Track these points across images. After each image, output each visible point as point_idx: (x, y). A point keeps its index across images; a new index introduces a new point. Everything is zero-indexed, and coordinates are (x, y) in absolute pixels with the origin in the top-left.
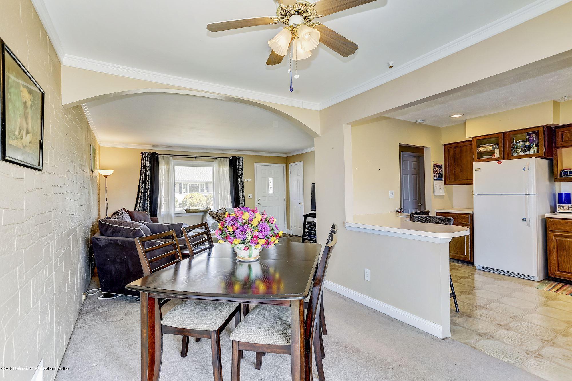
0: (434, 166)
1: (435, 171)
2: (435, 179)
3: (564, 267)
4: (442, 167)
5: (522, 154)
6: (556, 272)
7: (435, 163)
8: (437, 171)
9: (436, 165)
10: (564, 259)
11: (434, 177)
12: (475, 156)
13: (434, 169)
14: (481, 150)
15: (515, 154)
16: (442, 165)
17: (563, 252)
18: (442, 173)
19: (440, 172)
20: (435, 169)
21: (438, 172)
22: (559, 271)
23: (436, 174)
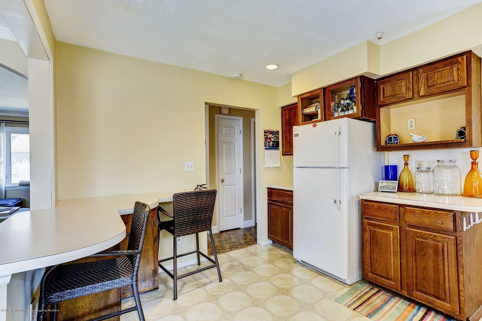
0: (265, 132)
1: (266, 139)
2: (265, 148)
3: (376, 268)
4: (279, 134)
5: (342, 114)
6: (369, 274)
7: (267, 129)
8: (270, 139)
9: (268, 131)
10: (377, 256)
11: (266, 145)
12: (300, 118)
13: (265, 135)
14: (306, 112)
15: (336, 115)
16: (278, 132)
17: (376, 247)
18: (278, 142)
19: (275, 140)
20: (267, 136)
21: (272, 140)
22: (372, 272)
23: (269, 142)
